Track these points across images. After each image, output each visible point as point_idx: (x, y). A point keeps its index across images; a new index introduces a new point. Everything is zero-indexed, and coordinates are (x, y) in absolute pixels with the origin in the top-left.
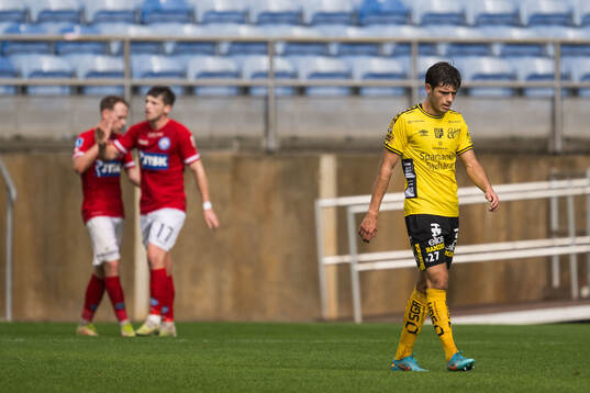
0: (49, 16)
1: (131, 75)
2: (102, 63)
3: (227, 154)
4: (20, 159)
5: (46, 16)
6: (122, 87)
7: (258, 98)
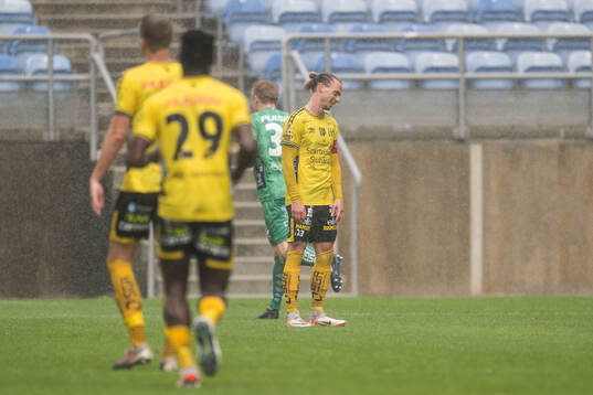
0: (390, 17)
1: (465, 70)
2: (439, 59)
3: (554, 142)
4: (365, 148)
5: (386, 17)
6: (457, 80)
7: (583, 89)
